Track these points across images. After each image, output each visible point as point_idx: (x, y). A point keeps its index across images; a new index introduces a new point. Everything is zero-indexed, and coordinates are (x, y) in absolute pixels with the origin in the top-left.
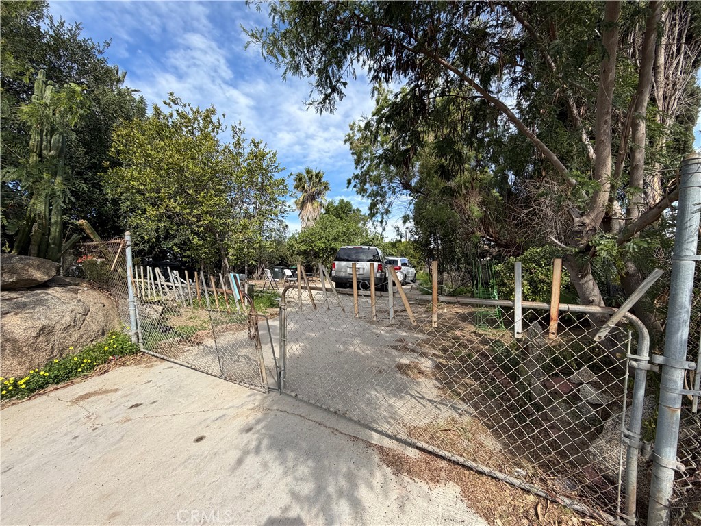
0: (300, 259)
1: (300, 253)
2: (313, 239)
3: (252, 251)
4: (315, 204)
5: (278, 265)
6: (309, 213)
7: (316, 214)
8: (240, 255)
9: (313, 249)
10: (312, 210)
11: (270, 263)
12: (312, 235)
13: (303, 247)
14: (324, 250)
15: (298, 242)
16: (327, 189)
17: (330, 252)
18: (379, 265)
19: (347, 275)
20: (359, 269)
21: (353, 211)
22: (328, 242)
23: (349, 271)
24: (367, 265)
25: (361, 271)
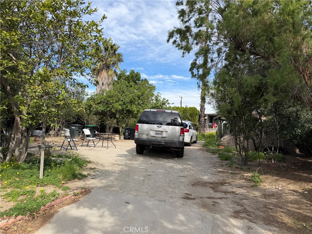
0: (95, 119)
1: (97, 113)
2: (111, 101)
3: (53, 110)
4: (110, 72)
5: (74, 123)
6: (104, 79)
7: (110, 80)
8: (36, 115)
9: (110, 111)
10: (106, 77)
11: (67, 121)
12: (109, 97)
13: (101, 108)
14: (121, 112)
15: (96, 103)
16: (120, 60)
17: (126, 113)
18: (181, 129)
19: (150, 138)
20: (162, 132)
21: (142, 81)
22: (124, 104)
23: (152, 133)
24: (169, 129)
25: (164, 135)
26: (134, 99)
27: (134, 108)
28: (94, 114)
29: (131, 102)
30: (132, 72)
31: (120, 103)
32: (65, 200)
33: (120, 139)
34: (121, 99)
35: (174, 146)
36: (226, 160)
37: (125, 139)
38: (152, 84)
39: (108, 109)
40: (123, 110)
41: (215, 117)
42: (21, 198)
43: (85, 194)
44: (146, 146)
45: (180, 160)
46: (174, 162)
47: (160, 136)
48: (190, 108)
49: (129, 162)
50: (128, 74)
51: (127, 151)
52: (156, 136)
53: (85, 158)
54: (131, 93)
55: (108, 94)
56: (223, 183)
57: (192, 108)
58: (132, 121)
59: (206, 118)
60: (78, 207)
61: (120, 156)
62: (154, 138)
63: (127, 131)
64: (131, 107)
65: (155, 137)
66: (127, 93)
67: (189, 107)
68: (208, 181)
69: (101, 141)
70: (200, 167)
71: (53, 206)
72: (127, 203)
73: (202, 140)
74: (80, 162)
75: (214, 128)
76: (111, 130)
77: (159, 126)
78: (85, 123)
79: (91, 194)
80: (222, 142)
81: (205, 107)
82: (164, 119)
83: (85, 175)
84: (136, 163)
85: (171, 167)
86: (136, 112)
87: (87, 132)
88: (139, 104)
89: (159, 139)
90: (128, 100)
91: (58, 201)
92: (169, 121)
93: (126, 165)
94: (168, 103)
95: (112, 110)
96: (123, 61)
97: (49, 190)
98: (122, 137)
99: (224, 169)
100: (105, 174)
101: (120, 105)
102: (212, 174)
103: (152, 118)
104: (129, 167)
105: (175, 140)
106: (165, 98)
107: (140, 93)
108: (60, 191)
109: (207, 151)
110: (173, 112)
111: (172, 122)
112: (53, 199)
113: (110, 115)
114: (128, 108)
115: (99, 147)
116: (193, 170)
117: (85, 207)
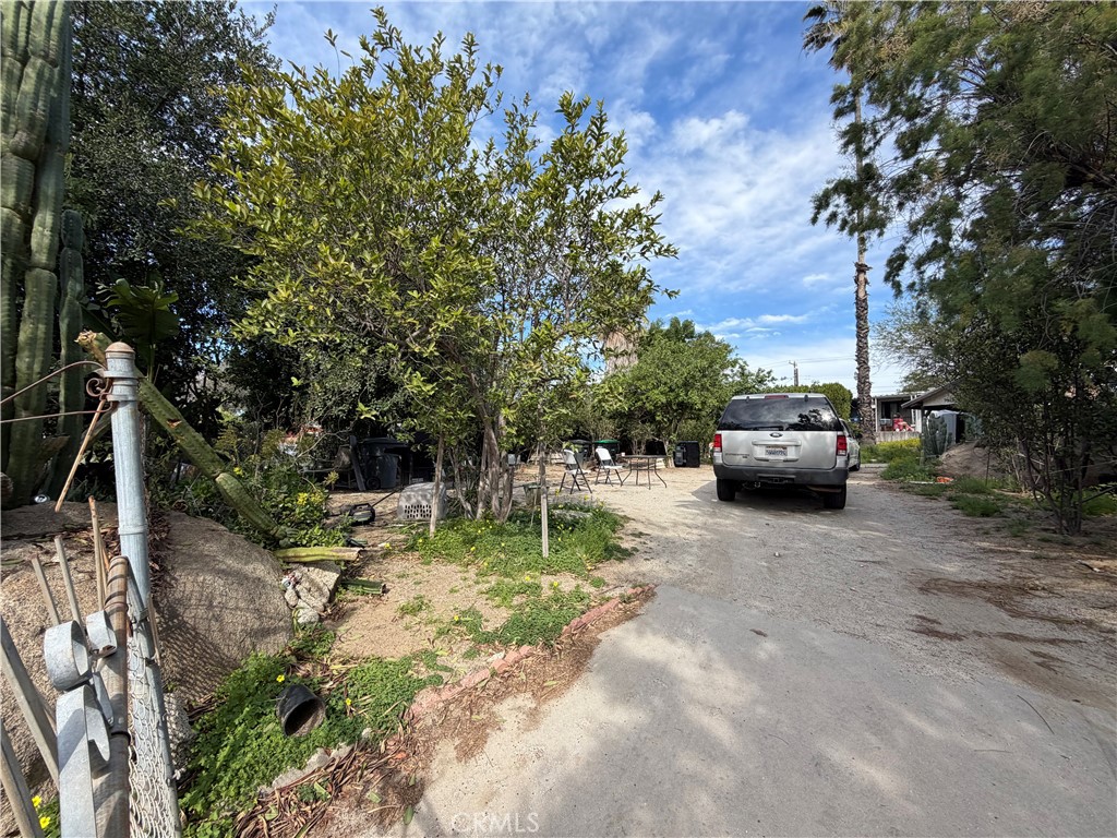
0: (611, 426)
1: (615, 415)
2: (643, 387)
9: (642, 408)
12: (639, 379)
14: (666, 408)
17: (676, 411)
18: (838, 437)
19: (754, 463)
20: (784, 447)
21: (700, 336)
22: (671, 390)
23: (760, 453)
24: (805, 438)
25: (791, 454)
26: (693, 377)
27: (695, 397)
28: (610, 418)
29: (686, 385)
30: (675, 322)
31: (662, 388)
32: (607, 612)
33: (667, 465)
34: (664, 380)
35: (819, 480)
36: (985, 514)
37: (677, 466)
38: (723, 340)
39: (639, 403)
40: (669, 403)
41: (903, 402)
42: (517, 600)
43: (646, 600)
44: (744, 482)
45: (838, 517)
46: (826, 520)
47: (782, 458)
48: (825, 385)
49: (711, 521)
50: (666, 327)
51: (694, 493)
52: (771, 457)
53: (614, 510)
54: (683, 365)
55: (636, 373)
56: (1024, 590)
57: (831, 385)
58: (688, 426)
59: (873, 406)
60: (640, 633)
61: (685, 505)
62: (764, 464)
63: (679, 448)
64: (687, 395)
65: (767, 460)
66: (674, 366)
67: (821, 384)
68: (964, 577)
69: (634, 473)
70: (912, 535)
71: (585, 624)
72: (759, 633)
73: (871, 462)
74: (608, 520)
75: (898, 430)
76: (643, 447)
77: (776, 433)
78: (591, 437)
79: (657, 600)
80: (945, 466)
81: (871, 380)
82: (779, 416)
83: (627, 550)
84: (728, 522)
85: (826, 536)
86: (699, 406)
87: (604, 454)
88: (703, 387)
89: (781, 465)
90: (677, 380)
91: (592, 614)
92: (796, 420)
93: (705, 527)
94: (773, 379)
95: (647, 405)
96: (653, 302)
97: (567, 583)
98: (671, 462)
99: (1000, 544)
100: (670, 548)
101: (662, 393)
102: (963, 556)
103: (746, 418)
104: (716, 532)
105: (827, 466)
106: (763, 368)
107: (705, 363)
108: (588, 589)
109: (907, 489)
110: (811, 396)
111: (802, 421)
112: (579, 606)
113: (642, 416)
114: (680, 399)
115: (630, 484)
116: (896, 545)
117: (655, 632)
